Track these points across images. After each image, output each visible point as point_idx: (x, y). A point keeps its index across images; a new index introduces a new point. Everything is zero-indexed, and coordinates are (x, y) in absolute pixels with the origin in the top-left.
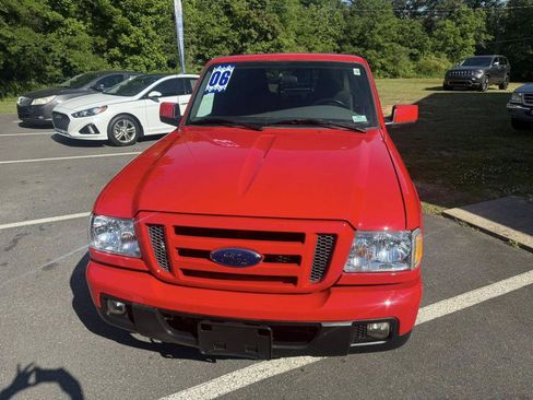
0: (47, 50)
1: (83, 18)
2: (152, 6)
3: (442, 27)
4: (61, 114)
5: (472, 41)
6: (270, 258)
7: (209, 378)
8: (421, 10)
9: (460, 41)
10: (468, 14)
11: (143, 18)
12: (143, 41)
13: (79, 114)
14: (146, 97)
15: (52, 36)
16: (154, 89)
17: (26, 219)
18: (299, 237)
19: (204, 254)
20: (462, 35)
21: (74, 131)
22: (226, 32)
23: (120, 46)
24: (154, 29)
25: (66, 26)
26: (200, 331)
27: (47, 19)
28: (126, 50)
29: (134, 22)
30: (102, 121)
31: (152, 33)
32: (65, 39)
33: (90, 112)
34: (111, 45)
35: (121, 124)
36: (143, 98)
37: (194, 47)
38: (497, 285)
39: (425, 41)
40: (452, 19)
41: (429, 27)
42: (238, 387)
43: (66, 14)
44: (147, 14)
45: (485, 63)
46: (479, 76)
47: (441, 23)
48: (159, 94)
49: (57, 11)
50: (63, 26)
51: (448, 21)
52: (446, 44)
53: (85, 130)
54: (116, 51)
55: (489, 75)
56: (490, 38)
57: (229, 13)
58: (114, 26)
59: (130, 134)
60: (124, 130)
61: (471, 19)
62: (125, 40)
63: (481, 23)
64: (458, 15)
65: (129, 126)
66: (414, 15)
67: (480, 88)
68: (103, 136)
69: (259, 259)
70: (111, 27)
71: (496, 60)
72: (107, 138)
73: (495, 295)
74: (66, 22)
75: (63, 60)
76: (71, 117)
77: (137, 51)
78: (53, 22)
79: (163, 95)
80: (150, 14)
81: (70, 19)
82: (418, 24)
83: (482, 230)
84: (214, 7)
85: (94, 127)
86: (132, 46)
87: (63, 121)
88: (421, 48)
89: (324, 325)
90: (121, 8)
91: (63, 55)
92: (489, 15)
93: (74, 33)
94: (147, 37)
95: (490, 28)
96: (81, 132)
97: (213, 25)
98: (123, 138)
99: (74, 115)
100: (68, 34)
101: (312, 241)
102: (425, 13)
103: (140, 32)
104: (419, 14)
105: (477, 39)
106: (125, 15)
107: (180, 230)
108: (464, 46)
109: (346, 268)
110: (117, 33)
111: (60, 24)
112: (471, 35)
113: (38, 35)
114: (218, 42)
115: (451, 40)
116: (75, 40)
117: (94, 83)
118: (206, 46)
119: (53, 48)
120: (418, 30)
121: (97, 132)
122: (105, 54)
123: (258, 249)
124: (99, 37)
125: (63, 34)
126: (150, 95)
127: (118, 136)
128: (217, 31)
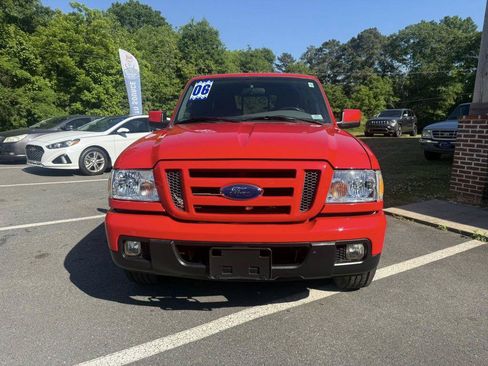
0: (14, 103)
1: (49, 76)
2: (113, 68)
3: (358, 91)
4: (36, 147)
5: (383, 102)
6: (268, 192)
7: (208, 321)
8: (339, 78)
9: (374, 102)
10: (378, 81)
11: (104, 78)
12: (104, 97)
13: (53, 146)
14: (115, 132)
15: (20, 91)
16: (123, 126)
17: (11, 225)
18: (291, 174)
19: (215, 190)
20: (375, 98)
21: (47, 161)
22: (178, 91)
23: (82, 101)
24: (114, 87)
25: (33, 83)
26: (212, 257)
27: (16, 76)
28: (88, 104)
29: (96, 81)
30: (74, 152)
31: (112, 90)
32: (31, 94)
33: (64, 144)
34: (73, 100)
35: (92, 155)
36: (112, 133)
37: (149, 103)
38: (434, 254)
39: (345, 102)
40: (366, 84)
41: (347, 91)
42: (235, 324)
43: (33, 73)
44: (108, 74)
45: (397, 114)
46: (393, 125)
47: (357, 88)
48: (127, 130)
49: (26, 70)
50: (30, 83)
51: (362, 86)
52: (362, 105)
53: (58, 160)
54: (78, 105)
55: (401, 123)
56: (397, 100)
57: (180, 76)
58: (77, 83)
59: (99, 164)
60: (94, 161)
61: (381, 84)
62: (87, 96)
63: (388, 88)
64: (371, 82)
65: (99, 158)
66: (335, 82)
67: (395, 135)
68: (75, 166)
69: (259, 193)
70: (74, 85)
71: (405, 113)
72: (78, 168)
73: (435, 259)
74: (33, 79)
75: (29, 111)
76: (45, 149)
77: (97, 105)
78: (21, 80)
79: (131, 132)
80: (111, 75)
81: (37, 77)
82: (339, 88)
83: (416, 221)
84: (167, 70)
85: (67, 158)
86: (93, 100)
87: (36, 152)
88: (342, 107)
89: (314, 245)
90: (85, 69)
91: (29, 107)
92: (394, 83)
93: (40, 89)
94: (107, 93)
95: (396, 92)
96: (53, 162)
97: (166, 86)
98: (93, 168)
99: (48, 147)
100: (34, 90)
101: (301, 176)
102: (343, 80)
103: (101, 89)
104: (339, 81)
105: (387, 101)
106: (88, 75)
107: (194, 173)
108: (377, 106)
109: (327, 201)
110: (80, 90)
111: (27, 81)
112: (382, 98)
113: (6, 90)
114: (172, 100)
115: (367, 101)
116: (41, 94)
117: (63, 124)
118: (160, 102)
119: (20, 100)
120: (339, 94)
121: (69, 161)
122: (67, 108)
123: (259, 184)
124: (62, 94)
125: (29, 89)
126: (119, 131)
127: (88, 166)
128: (169, 91)
